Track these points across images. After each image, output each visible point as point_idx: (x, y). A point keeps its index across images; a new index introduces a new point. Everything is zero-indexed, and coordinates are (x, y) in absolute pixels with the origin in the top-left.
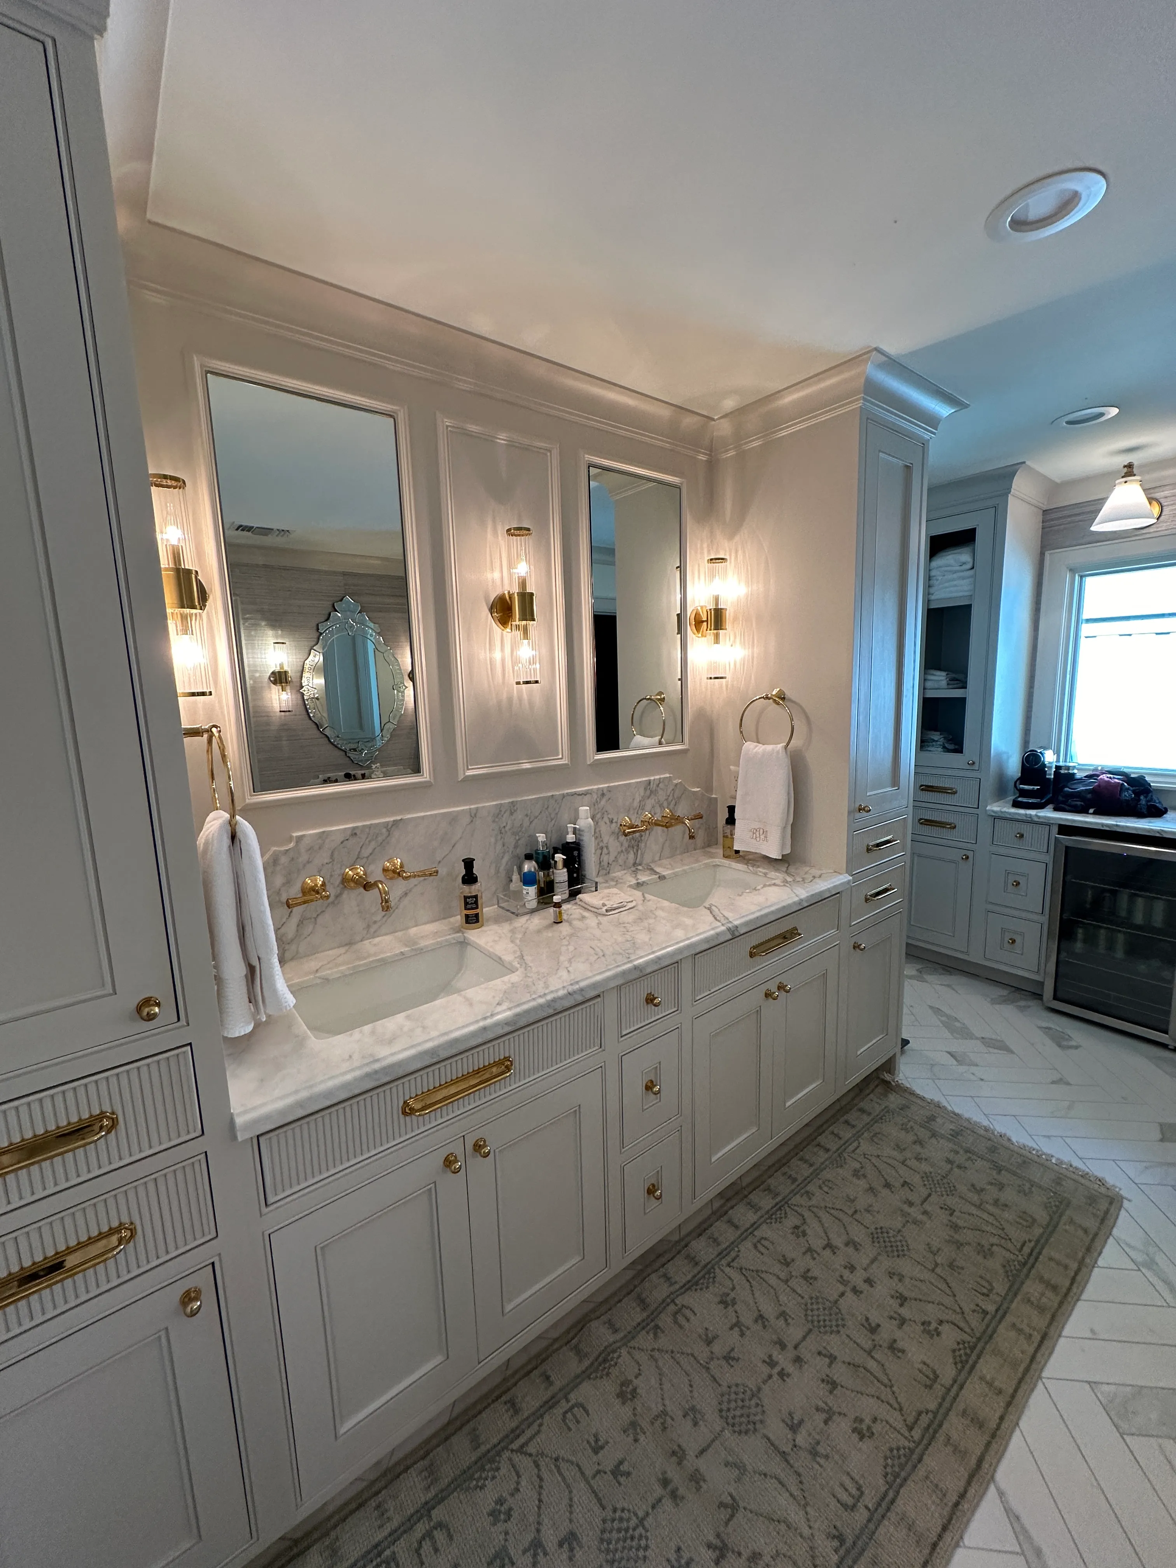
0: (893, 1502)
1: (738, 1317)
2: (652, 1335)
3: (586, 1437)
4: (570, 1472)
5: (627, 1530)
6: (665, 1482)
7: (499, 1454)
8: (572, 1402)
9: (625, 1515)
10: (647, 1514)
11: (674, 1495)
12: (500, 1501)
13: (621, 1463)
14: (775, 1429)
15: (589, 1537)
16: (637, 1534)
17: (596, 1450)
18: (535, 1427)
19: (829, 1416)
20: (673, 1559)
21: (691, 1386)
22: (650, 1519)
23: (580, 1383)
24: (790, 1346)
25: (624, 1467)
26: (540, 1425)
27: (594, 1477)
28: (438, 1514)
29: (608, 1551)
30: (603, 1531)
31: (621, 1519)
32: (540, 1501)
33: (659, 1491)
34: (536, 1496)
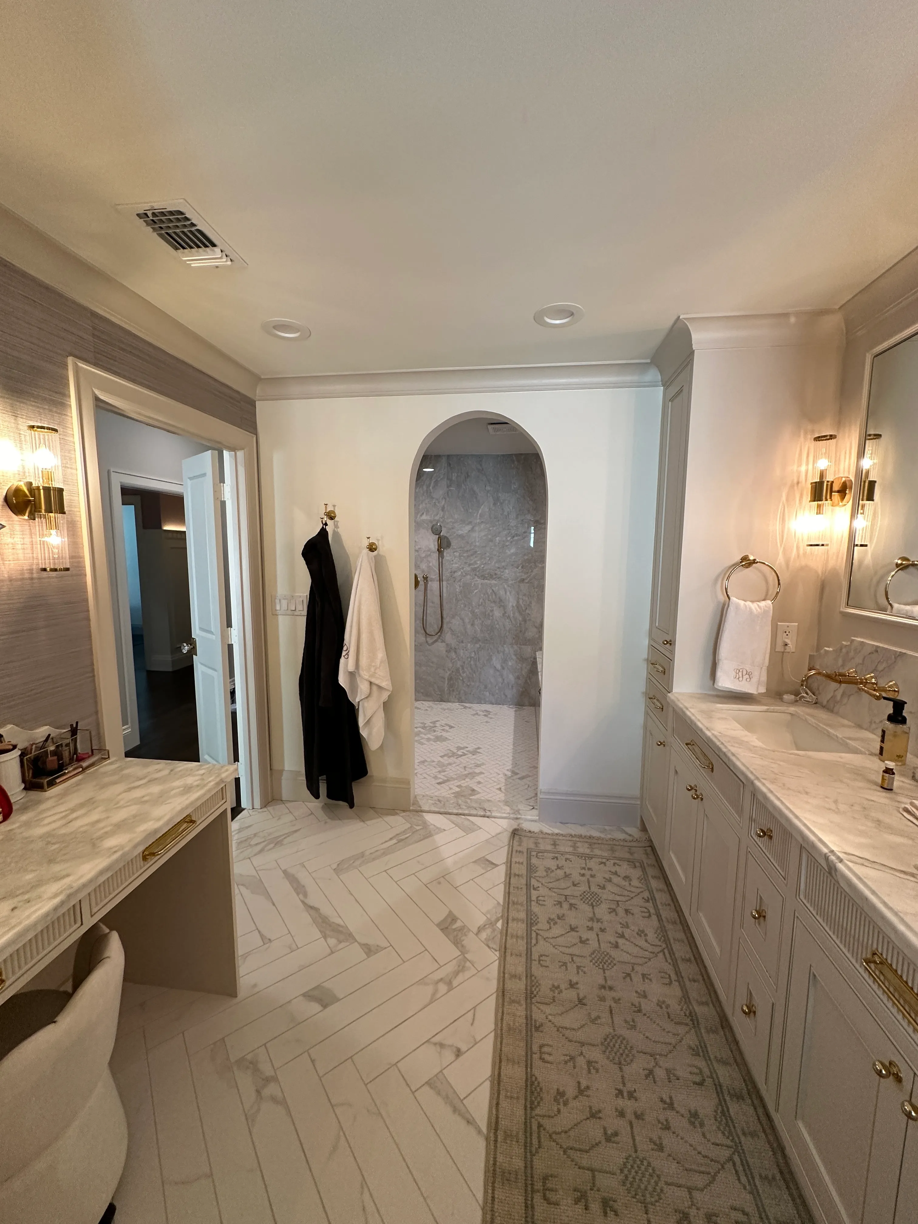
0: (527, 1068)
1: (677, 1112)
2: (693, 1046)
3: (652, 975)
4: (640, 961)
5: (605, 963)
6: (611, 988)
7: (666, 944)
8: (674, 982)
9: (610, 966)
10: (604, 973)
11: (603, 987)
12: (646, 935)
13: (631, 979)
14: (595, 1054)
15: (614, 953)
16: (601, 965)
17: (644, 976)
18: (670, 961)
19: (581, 1091)
20: (584, 969)
21: (647, 1037)
22: (602, 972)
23: (682, 990)
24: (634, 1121)
25: (628, 979)
26: (670, 964)
27: (633, 967)
28: (654, 917)
29: (603, 953)
30: (610, 956)
31: (610, 964)
32: (637, 945)
33: (609, 983)
34: (639, 945)
